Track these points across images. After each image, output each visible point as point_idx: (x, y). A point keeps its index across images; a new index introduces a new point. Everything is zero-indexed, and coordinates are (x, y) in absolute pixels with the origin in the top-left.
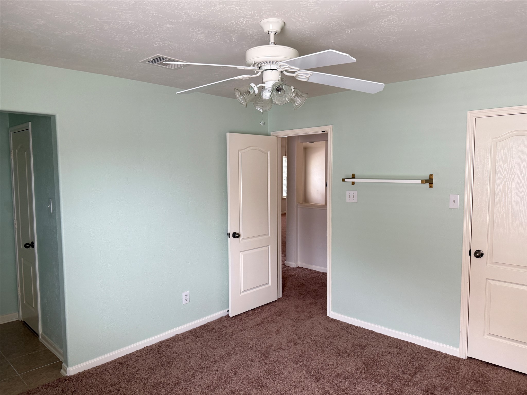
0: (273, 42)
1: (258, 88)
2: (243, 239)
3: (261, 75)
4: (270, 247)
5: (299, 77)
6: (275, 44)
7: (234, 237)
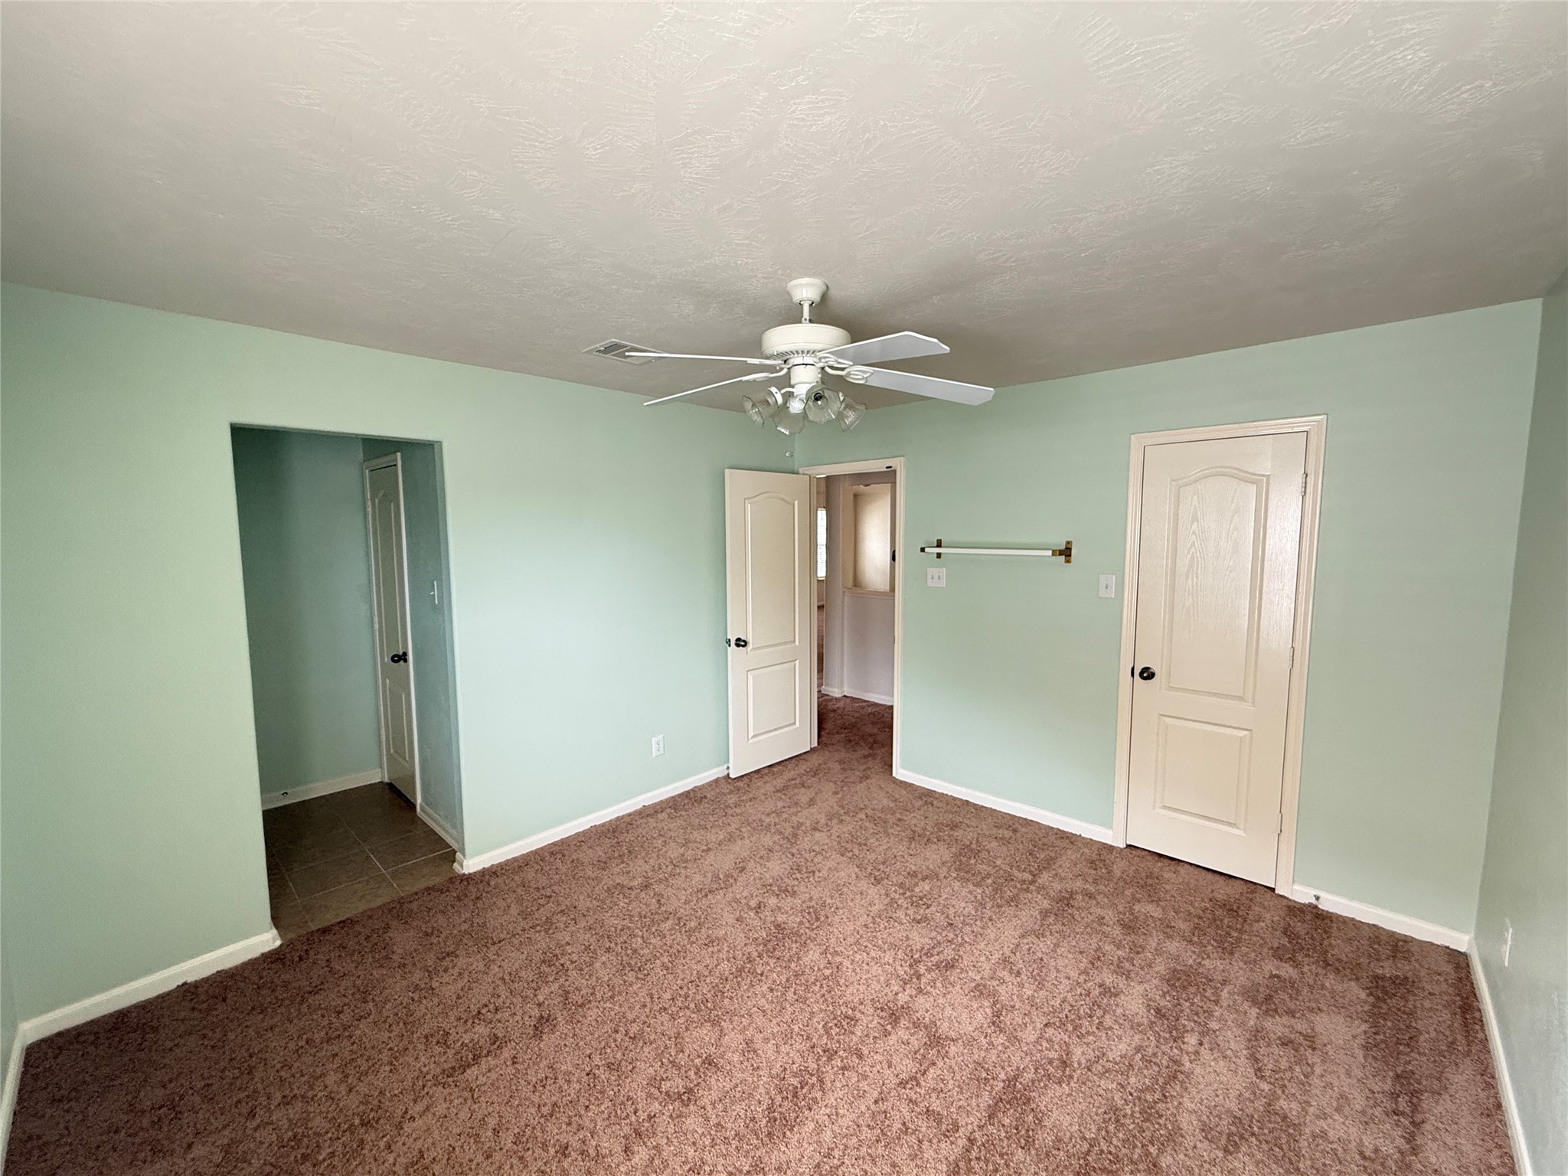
0: (808, 319)
1: (782, 395)
2: (754, 649)
3: (786, 373)
4: (797, 662)
5: (852, 376)
6: (811, 321)
7: (738, 645)
